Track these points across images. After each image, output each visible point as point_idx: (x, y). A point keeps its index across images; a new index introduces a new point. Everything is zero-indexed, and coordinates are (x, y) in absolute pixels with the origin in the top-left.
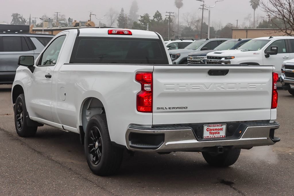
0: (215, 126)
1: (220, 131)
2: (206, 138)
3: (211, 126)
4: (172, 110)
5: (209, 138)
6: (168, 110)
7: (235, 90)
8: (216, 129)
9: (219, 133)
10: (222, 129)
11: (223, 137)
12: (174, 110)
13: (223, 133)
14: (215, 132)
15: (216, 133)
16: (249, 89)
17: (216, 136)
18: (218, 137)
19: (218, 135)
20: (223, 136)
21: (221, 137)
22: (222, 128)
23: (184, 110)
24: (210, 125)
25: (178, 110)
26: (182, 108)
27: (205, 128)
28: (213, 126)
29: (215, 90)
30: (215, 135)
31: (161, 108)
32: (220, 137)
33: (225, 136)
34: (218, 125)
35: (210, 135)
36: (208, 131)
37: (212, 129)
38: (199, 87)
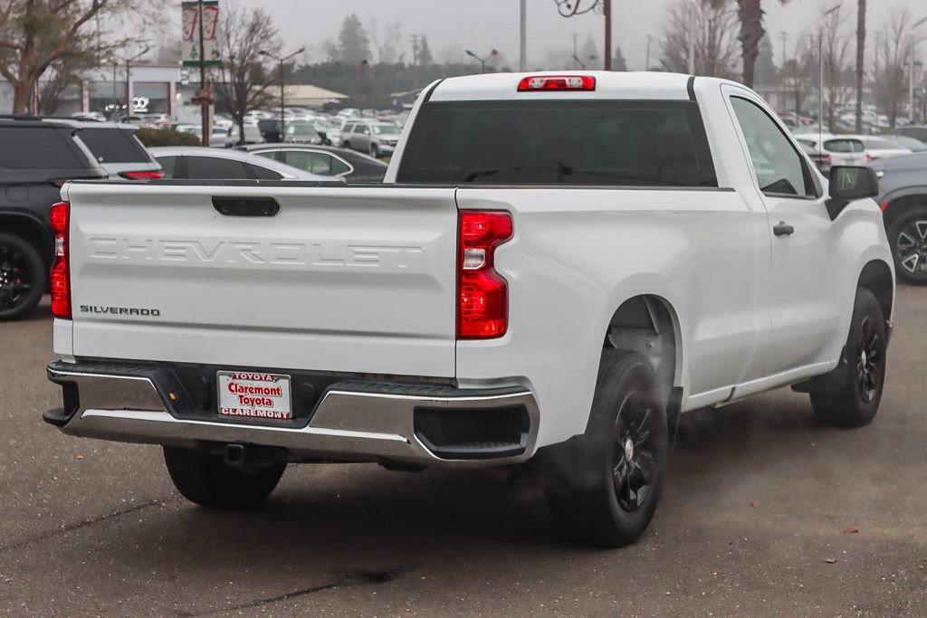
0: (253, 379)
1: (274, 398)
2: (229, 414)
3: (240, 378)
4: (119, 316)
5: (239, 415)
6: (109, 315)
7: (299, 265)
8: (259, 389)
9: (270, 403)
10: (277, 391)
11: (285, 417)
12: (124, 316)
13: (282, 406)
14: (256, 397)
15: (260, 402)
16: (352, 266)
17: (262, 410)
18: (267, 417)
19: (267, 409)
20: (282, 415)
21: (278, 418)
22: (278, 389)
23: (150, 318)
24: (237, 374)
25: (134, 317)
26: (145, 312)
27: (224, 381)
28: (248, 378)
29: (231, 262)
30: (257, 408)
31: (91, 307)
32: (274, 418)
33: (291, 416)
34: (263, 375)
35: (242, 407)
36: (233, 391)
37: (246, 388)
38: (183, 251)
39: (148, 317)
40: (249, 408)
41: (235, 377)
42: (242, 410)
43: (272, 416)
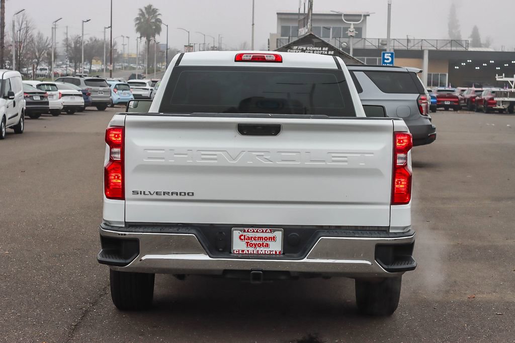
0: (257, 232)
1: (270, 243)
2: (239, 254)
3: (248, 231)
4: (162, 197)
5: (246, 254)
6: (155, 196)
7: (297, 164)
8: (260, 238)
9: (267, 245)
10: (273, 239)
11: (278, 253)
12: (166, 197)
13: (276, 246)
14: (258, 243)
15: (260, 245)
16: (330, 164)
17: (262, 250)
18: (265, 254)
19: (265, 249)
20: (276, 252)
21: (273, 254)
22: (274, 237)
23: (187, 197)
24: (246, 229)
25: (174, 197)
26: (183, 194)
27: (236, 234)
28: (254, 231)
29: (250, 163)
30: (258, 249)
31: (141, 192)
32: (270, 254)
33: (282, 253)
34: (264, 229)
35: (248, 249)
36: (242, 240)
37: (251, 238)
38: (215, 157)
39: (186, 197)
40: (252, 249)
41: (245, 231)
42: (248, 251)
43: (269, 253)
